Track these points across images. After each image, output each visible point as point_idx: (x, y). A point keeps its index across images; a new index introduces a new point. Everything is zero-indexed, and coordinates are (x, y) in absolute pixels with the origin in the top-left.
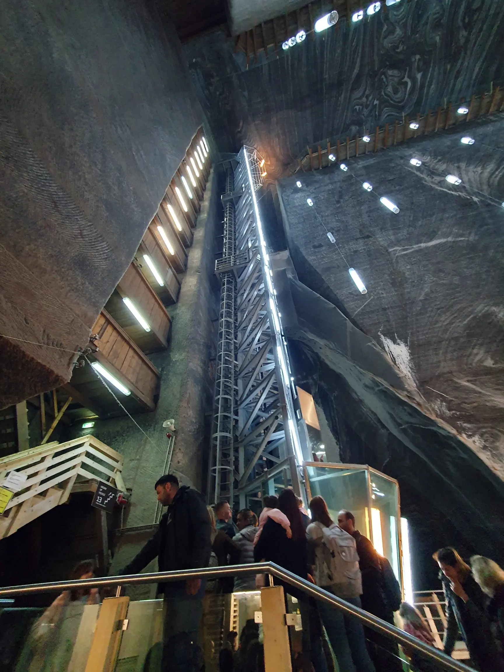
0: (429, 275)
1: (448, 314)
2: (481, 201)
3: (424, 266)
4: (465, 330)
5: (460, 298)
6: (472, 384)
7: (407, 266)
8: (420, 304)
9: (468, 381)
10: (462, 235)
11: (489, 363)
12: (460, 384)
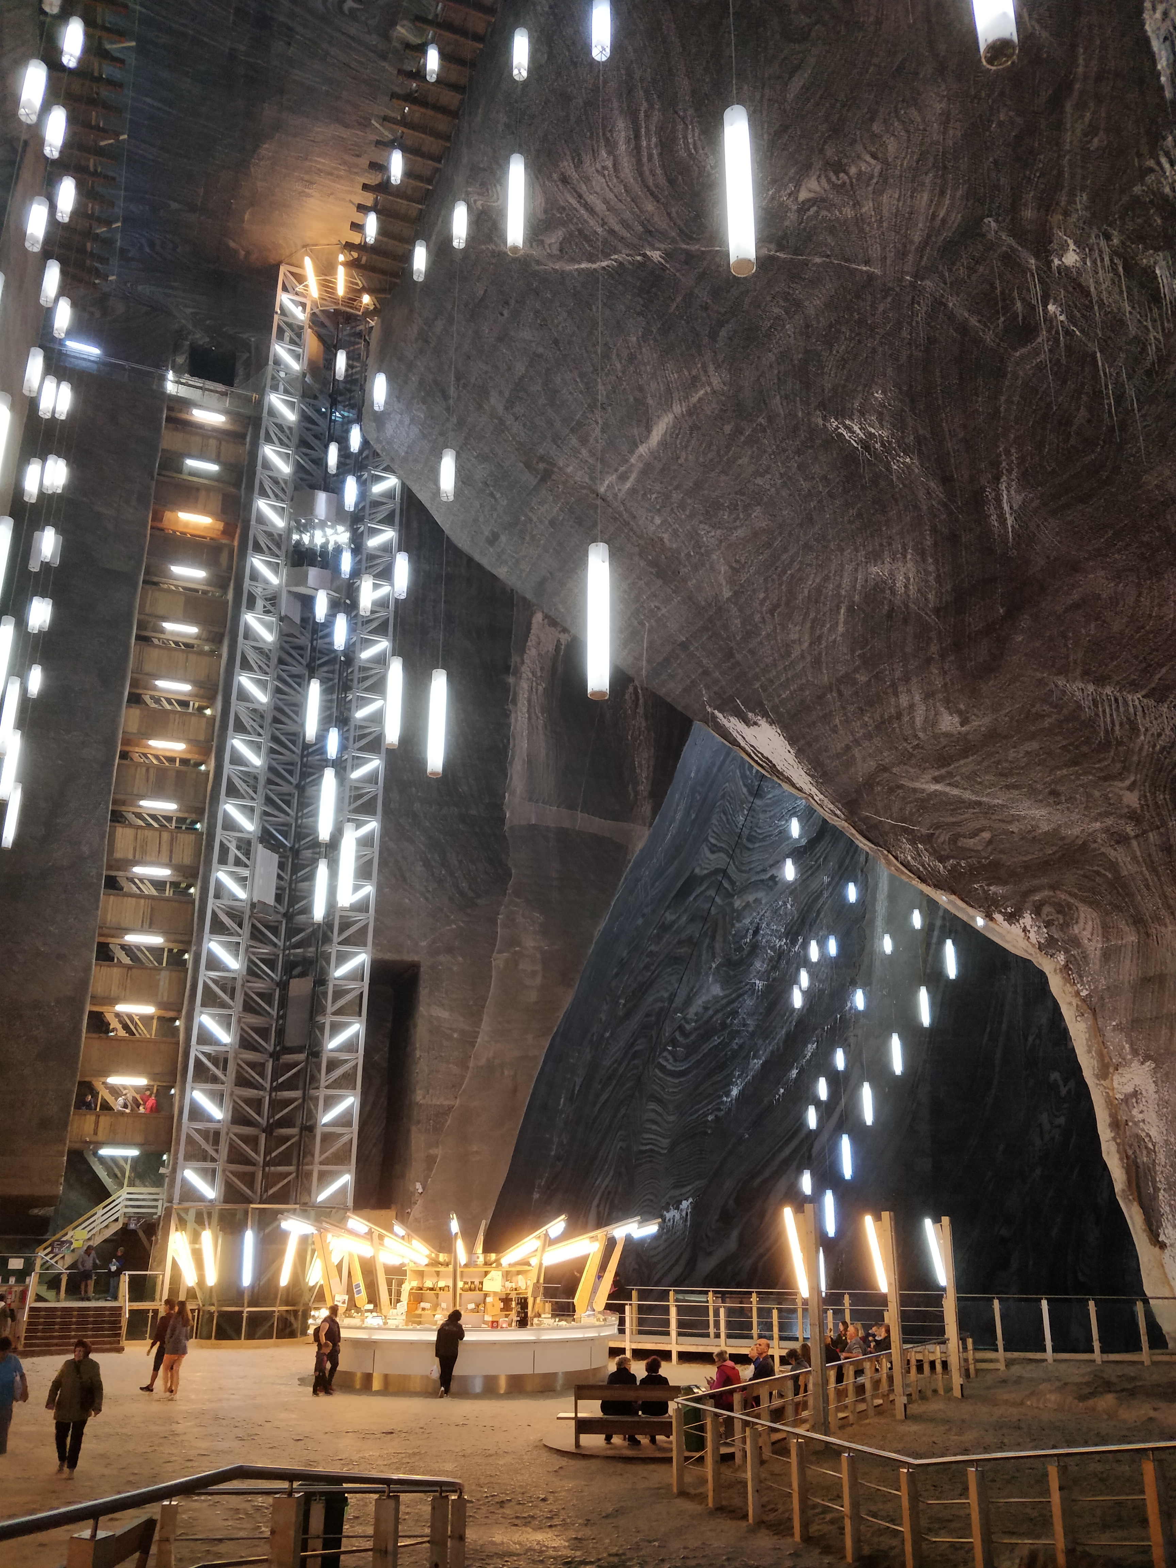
0: (702, 526)
1: (798, 617)
2: (668, 255)
3: (682, 506)
4: (853, 651)
5: (796, 566)
6: (949, 784)
7: (653, 518)
8: (734, 610)
9: (936, 780)
10: (694, 383)
11: (949, 723)
12: (923, 791)
